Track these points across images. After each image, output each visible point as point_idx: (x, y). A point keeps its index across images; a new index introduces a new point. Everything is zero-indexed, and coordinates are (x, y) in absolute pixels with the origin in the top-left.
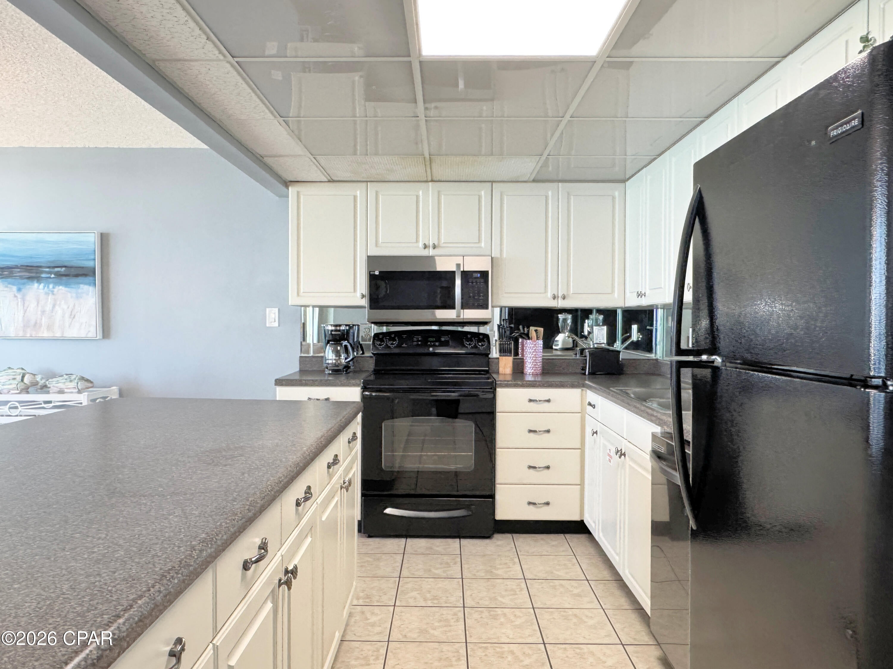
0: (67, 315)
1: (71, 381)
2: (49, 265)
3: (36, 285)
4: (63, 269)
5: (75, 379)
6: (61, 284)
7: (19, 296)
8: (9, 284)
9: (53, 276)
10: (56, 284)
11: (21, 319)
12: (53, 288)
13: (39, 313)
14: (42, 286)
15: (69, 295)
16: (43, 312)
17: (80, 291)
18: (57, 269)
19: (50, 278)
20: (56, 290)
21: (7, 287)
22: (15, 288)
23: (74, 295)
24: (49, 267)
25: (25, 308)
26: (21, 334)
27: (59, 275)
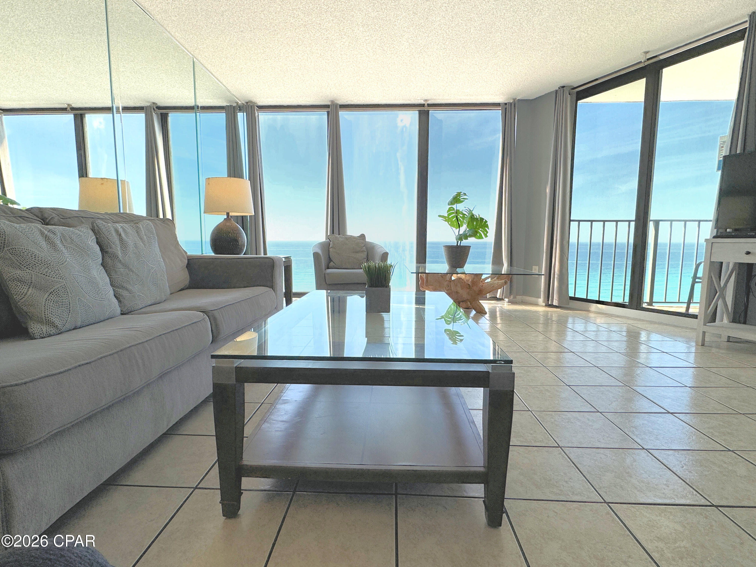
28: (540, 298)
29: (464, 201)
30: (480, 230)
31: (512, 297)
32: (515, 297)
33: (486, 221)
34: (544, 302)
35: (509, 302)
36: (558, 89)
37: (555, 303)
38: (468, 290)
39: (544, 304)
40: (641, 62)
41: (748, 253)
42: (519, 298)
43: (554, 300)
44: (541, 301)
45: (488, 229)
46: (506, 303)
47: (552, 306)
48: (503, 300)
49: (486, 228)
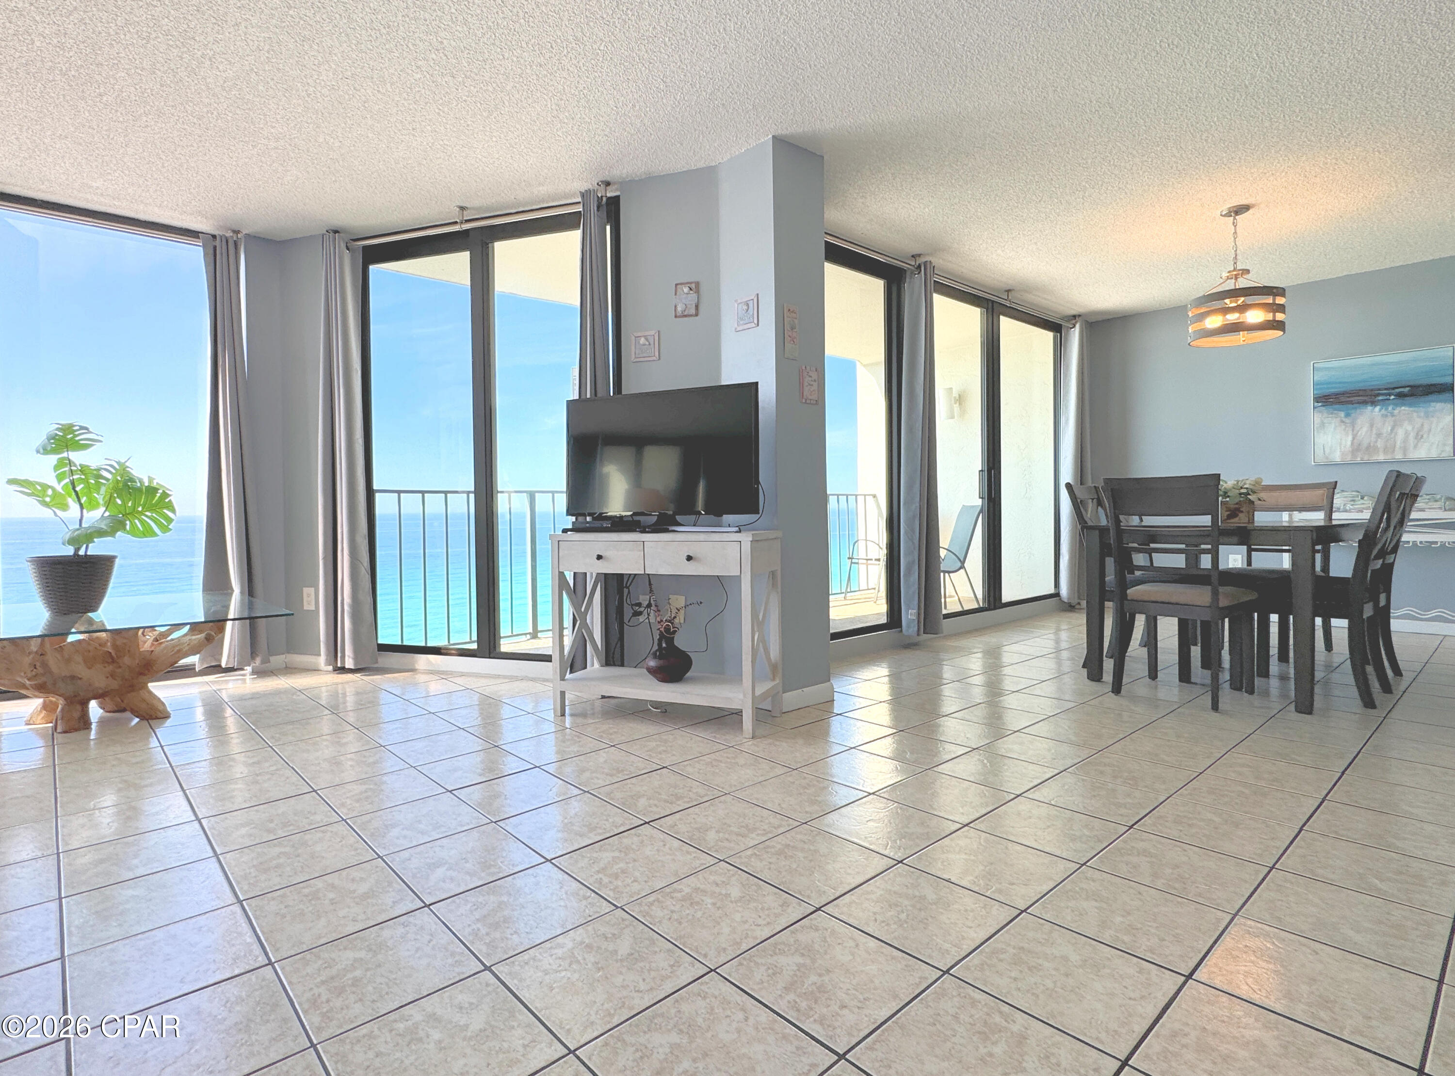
0: (1412, 436)
1: (1436, 501)
2: (1389, 386)
3: (1370, 408)
4: (1408, 389)
5: (1441, 499)
6: (1404, 405)
7: (1347, 420)
8: (1335, 410)
9: (1392, 397)
10: (1396, 405)
11: (1349, 443)
12: (1393, 409)
13: (1374, 436)
14: (1377, 408)
15: (1415, 414)
16: (1379, 435)
17: (1431, 409)
18: (1397, 390)
19: (1389, 400)
20: (1396, 412)
21: (1332, 414)
22: (1342, 414)
23: (1422, 414)
24: (1386, 389)
25: (1355, 432)
26: (1349, 458)
27: (1401, 396)
28: (319, 655)
29: (92, 445)
30: (147, 516)
31: (258, 661)
32: (265, 661)
33: (165, 495)
34: (328, 663)
35: (254, 672)
36: (325, 232)
37: (349, 664)
38: (111, 668)
39: (330, 668)
40: (456, 223)
41: (599, 557)
42: (277, 660)
43: (347, 658)
44: (322, 660)
45: (174, 511)
46: (248, 677)
47: (343, 670)
48: (242, 669)
49: (165, 511)
